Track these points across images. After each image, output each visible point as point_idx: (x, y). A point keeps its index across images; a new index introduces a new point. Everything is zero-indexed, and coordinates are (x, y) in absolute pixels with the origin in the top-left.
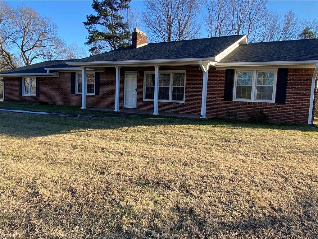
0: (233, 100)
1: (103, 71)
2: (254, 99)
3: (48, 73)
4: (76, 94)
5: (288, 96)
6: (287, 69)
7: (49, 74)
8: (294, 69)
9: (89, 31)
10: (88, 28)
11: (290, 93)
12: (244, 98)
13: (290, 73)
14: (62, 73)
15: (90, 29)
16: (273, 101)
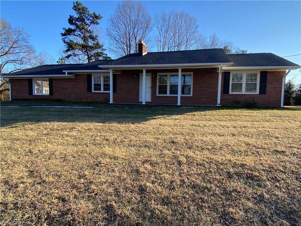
0: (230, 93)
1: (119, 73)
2: (244, 92)
3: (66, 75)
4: (92, 92)
5: (268, 89)
6: (267, 72)
7: (68, 75)
8: (271, 72)
9: (64, 41)
10: (63, 39)
11: (269, 87)
12: (237, 91)
13: (268, 75)
14: (77, 75)
15: (65, 40)
16: (258, 92)
